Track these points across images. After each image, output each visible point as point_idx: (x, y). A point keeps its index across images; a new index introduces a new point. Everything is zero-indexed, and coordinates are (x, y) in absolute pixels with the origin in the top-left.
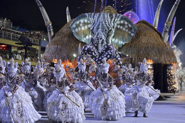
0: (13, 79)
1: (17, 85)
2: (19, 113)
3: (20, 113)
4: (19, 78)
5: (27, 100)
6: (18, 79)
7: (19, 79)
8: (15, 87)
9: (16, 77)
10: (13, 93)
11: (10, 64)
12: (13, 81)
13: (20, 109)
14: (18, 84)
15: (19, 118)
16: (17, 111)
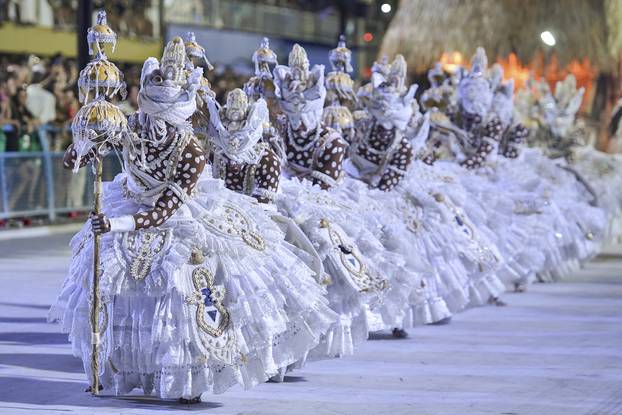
0: (163, 157)
1: (176, 188)
2: (212, 315)
3: (218, 315)
4: (196, 154)
5: (249, 238)
6: (189, 155)
7: (192, 162)
8: (164, 199)
9: (181, 150)
10: (140, 221)
11: (157, 72)
12: (163, 167)
13: (213, 295)
14: (183, 186)
15: (214, 341)
16: (198, 305)
